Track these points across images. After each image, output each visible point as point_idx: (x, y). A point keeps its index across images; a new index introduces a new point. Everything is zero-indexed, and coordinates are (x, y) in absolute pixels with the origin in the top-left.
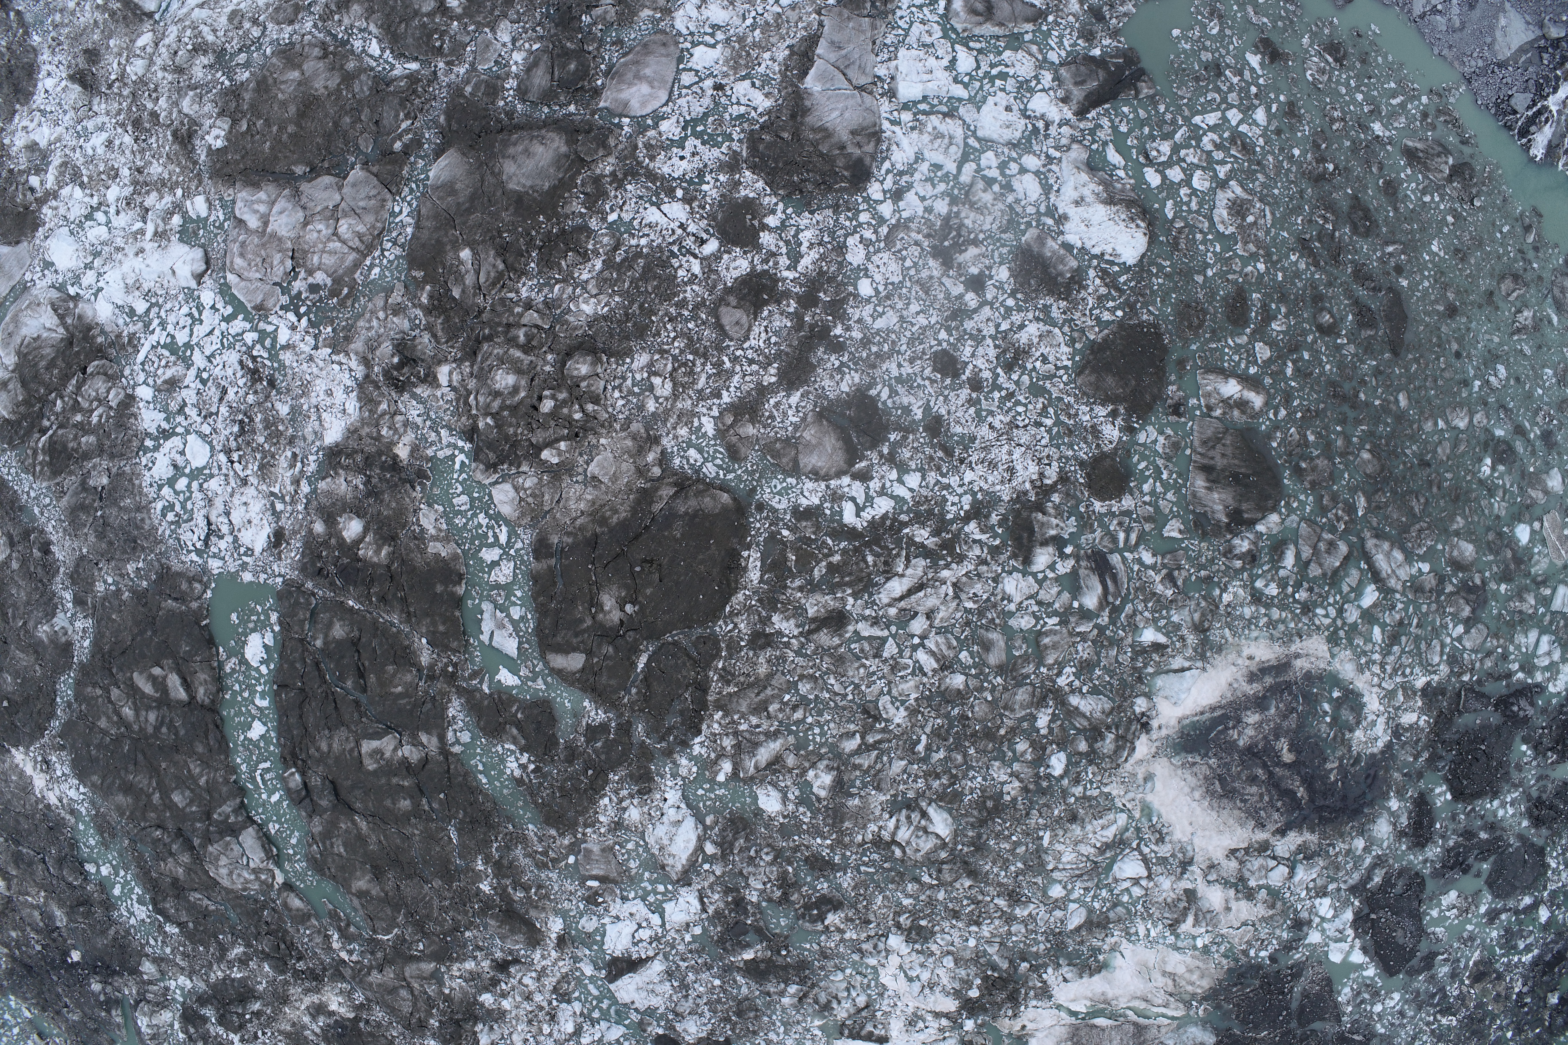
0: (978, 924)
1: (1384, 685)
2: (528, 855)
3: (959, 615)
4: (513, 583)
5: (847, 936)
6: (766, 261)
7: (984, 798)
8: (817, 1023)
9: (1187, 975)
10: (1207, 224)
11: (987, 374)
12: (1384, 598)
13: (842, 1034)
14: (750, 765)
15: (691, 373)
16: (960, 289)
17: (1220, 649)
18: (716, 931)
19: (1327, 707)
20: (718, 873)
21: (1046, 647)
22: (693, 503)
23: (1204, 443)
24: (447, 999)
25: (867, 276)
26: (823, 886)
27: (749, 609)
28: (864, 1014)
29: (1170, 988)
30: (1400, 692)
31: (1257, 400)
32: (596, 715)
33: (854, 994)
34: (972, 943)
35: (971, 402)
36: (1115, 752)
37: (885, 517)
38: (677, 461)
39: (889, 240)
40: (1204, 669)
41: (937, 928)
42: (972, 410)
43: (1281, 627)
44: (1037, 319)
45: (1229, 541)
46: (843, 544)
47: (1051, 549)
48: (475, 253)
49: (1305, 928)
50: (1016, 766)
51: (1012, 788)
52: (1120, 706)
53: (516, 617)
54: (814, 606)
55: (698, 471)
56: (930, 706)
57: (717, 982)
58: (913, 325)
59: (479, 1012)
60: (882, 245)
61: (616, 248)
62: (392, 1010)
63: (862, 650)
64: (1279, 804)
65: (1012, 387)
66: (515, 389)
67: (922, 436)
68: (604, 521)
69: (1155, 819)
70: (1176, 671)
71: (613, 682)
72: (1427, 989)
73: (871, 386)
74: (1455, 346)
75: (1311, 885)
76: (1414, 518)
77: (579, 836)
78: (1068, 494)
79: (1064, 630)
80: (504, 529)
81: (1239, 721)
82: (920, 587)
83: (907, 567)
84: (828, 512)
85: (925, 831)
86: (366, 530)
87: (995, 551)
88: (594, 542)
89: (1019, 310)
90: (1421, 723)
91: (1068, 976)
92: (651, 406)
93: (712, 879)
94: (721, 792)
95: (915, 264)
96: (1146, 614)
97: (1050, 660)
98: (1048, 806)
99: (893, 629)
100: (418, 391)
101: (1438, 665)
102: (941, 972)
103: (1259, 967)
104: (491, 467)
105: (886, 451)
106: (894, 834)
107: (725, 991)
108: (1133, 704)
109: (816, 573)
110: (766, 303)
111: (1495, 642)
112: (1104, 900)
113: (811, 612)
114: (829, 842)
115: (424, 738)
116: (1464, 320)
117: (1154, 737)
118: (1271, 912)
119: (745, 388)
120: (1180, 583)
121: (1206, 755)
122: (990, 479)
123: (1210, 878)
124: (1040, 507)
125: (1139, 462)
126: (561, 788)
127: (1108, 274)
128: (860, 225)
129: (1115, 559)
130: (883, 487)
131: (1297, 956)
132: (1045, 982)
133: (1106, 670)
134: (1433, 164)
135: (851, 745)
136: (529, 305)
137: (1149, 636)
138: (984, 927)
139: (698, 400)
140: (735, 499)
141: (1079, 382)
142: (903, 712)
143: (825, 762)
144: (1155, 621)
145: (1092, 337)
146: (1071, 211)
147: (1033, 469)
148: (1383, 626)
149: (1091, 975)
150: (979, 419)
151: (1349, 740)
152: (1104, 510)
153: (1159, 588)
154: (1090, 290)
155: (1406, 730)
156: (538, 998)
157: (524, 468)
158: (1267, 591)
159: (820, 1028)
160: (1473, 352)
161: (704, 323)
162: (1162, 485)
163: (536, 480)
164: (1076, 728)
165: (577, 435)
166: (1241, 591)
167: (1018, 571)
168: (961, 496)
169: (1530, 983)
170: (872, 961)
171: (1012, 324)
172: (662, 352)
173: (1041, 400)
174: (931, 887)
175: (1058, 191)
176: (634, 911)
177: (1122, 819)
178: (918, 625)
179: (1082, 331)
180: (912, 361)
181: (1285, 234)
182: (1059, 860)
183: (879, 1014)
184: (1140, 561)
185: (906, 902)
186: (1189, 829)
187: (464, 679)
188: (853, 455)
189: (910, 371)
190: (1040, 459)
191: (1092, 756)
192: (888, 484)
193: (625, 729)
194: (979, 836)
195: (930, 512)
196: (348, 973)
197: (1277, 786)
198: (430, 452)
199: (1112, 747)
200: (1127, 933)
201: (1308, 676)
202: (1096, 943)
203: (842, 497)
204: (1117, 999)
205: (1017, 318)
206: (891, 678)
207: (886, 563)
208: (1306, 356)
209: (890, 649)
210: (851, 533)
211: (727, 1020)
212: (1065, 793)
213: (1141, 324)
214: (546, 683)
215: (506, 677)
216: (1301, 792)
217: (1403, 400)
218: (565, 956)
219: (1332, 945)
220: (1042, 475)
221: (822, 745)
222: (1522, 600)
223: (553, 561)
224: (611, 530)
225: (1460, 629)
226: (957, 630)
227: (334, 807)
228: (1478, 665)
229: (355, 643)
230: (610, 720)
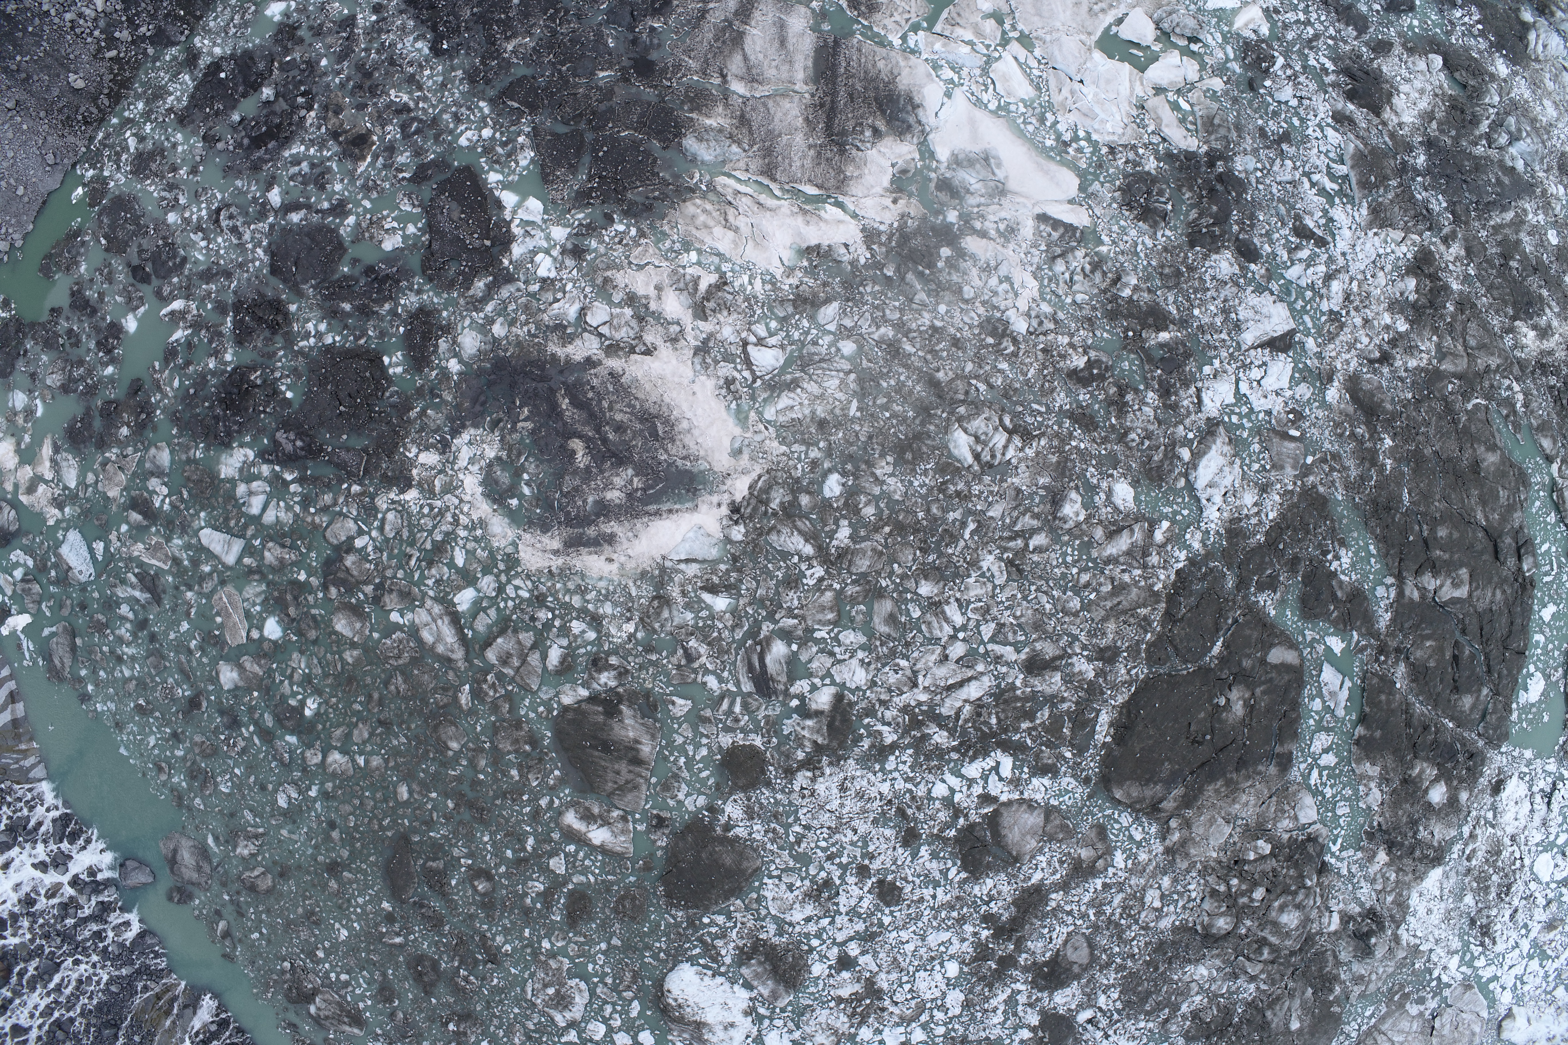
0: (933, 328)
1: (457, 502)
2: (1346, 469)
3: (915, 655)
4: (1315, 732)
5: (1066, 340)
6: (1038, 1000)
7: (914, 463)
8: (1104, 249)
9: (711, 223)
10: (598, 990)
11: (851, 880)
12: (449, 593)
13: (1082, 232)
14: (1138, 535)
15: (1124, 908)
16: (862, 960)
17: (643, 575)
18: (1191, 367)
19: (526, 491)
20: (1181, 427)
21: (831, 609)
22: (1148, 793)
23: (636, 787)
24: (1435, 330)
25: (948, 979)
26: (1084, 397)
27: (1114, 687)
28: (1058, 251)
29: (731, 212)
30: (437, 489)
31: (571, 819)
32: (1267, 601)
33: (1067, 276)
34: (942, 308)
35: (872, 857)
36: (770, 487)
37: (973, 759)
38: (1153, 830)
39: (921, 1008)
40: (664, 558)
41: (976, 331)
42: (871, 848)
43: (571, 585)
44: (791, 924)
45: (620, 685)
46: (1017, 737)
47: (814, 706)
48: (1287, 1025)
49: (569, 246)
50: (877, 491)
51: (883, 468)
52: (760, 535)
53: (1318, 700)
54: (1054, 682)
55: (1137, 819)
56: (957, 568)
57: (1196, 312)
58: (914, 932)
59: (1410, 311)
60: (928, 1005)
61: (1166, 1021)
62: (1485, 326)
63: (1015, 633)
64: (590, 395)
65: (827, 865)
66: (1282, 909)
67: (924, 831)
68: (1228, 783)
69: (733, 405)
70: (694, 561)
71: (1248, 632)
72: (425, 142)
73: (965, 881)
74: (335, 834)
75: (559, 295)
76: (404, 671)
77: (1299, 483)
78: (788, 757)
79: (810, 623)
80: (1312, 782)
81: (630, 496)
82: (950, 688)
83: (960, 710)
84: (1026, 770)
85: (977, 439)
86: (1426, 791)
87: (870, 712)
88: (1241, 764)
89: (807, 935)
90: (414, 450)
91: (843, 250)
92: (1166, 882)
93: (1187, 422)
94: (1167, 510)
95: (901, 986)
96: (721, 626)
97: (829, 595)
98: (847, 441)
99: (982, 650)
100: (1358, 909)
101: (388, 510)
102: (977, 282)
103: (626, 214)
104: (1312, 839)
105: (961, 821)
106: (1009, 441)
107: (1188, 300)
108: (746, 535)
109: (1047, 715)
110: (1046, 964)
111: (317, 519)
112: (797, 328)
113: (1057, 677)
114: (1074, 443)
115: (1416, 595)
116: (320, 858)
117: (726, 496)
118: (609, 273)
119: (1080, 890)
120: (680, 652)
121: (670, 465)
122: (864, 783)
123: (678, 329)
124: (818, 748)
125: (708, 778)
126: (1308, 532)
127: (711, 957)
128: (945, 1024)
129: (747, 686)
130: (969, 787)
131: (581, 216)
132: (869, 248)
133: (770, 575)
134: (333, 1010)
135: (1039, 540)
136: (1253, 979)
137: (721, 603)
138: (928, 323)
139: (1123, 884)
140: (1109, 790)
141: (759, 862)
142: (985, 565)
143: (1067, 526)
144: (712, 617)
145: (738, 902)
146: (739, 1019)
147: (820, 787)
148: (452, 565)
149: (818, 246)
150: (865, 840)
151: (503, 449)
152: (752, 736)
153: (703, 649)
154: (732, 945)
155: (433, 446)
156: (1358, 321)
157: (1286, 836)
158: (584, 626)
159: (1102, 243)
160: (314, 825)
161: (1105, 951)
162: (686, 751)
163: (1279, 825)
164: (809, 519)
165: (1236, 862)
166: (613, 631)
167: (849, 690)
168: (896, 769)
169: (296, 118)
170: (1046, 308)
171: (817, 923)
172: (1146, 928)
173: (801, 850)
174: (977, 377)
175: (748, 1037)
176: (1263, 400)
177: (770, 413)
178: (958, 650)
179: (747, 908)
180: (921, 900)
181: (513, 971)
182: (842, 381)
183: (1043, 247)
184: (721, 680)
185: (1004, 366)
186: (696, 387)
187: (1371, 646)
188: (993, 821)
189: (924, 891)
190: (812, 795)
191: (795, 487)
192: (965, 789)
193: (1242, 583)
194: (923, 424)
195: (928, 758)
196: (1516, 369)
197: (592, 416)
198: (1360, 854)
199: (773, 494)
200: (773, 284)
201: (545, 529)
202: (811, 281)
203: (1011, 782)
204: (793, 214)
205: (812, 928)
206: (991, 602)
207: (979, 715)
208: (509, 853)
209: (987, 631)
210: (1007, 747)
211: (1191, 269)
212: (829, 452)
213: (686, 907)
214: (1304, 636)
215: (1336, 644)
216: (565, 403)
217: (403, 792)
218: (1328, 360)
219: (538, 219)
220: (813, 780)
221: (1067, 544)
222: (281, 560)
223: (1278, 749)
224: (1224, 774)
225: (359, 543)
226: (920, 639)
227: (1500, 536)
228: (341, 500)
229: (1456, 689)
230: (1255, 595)
